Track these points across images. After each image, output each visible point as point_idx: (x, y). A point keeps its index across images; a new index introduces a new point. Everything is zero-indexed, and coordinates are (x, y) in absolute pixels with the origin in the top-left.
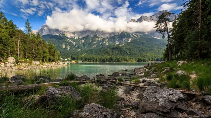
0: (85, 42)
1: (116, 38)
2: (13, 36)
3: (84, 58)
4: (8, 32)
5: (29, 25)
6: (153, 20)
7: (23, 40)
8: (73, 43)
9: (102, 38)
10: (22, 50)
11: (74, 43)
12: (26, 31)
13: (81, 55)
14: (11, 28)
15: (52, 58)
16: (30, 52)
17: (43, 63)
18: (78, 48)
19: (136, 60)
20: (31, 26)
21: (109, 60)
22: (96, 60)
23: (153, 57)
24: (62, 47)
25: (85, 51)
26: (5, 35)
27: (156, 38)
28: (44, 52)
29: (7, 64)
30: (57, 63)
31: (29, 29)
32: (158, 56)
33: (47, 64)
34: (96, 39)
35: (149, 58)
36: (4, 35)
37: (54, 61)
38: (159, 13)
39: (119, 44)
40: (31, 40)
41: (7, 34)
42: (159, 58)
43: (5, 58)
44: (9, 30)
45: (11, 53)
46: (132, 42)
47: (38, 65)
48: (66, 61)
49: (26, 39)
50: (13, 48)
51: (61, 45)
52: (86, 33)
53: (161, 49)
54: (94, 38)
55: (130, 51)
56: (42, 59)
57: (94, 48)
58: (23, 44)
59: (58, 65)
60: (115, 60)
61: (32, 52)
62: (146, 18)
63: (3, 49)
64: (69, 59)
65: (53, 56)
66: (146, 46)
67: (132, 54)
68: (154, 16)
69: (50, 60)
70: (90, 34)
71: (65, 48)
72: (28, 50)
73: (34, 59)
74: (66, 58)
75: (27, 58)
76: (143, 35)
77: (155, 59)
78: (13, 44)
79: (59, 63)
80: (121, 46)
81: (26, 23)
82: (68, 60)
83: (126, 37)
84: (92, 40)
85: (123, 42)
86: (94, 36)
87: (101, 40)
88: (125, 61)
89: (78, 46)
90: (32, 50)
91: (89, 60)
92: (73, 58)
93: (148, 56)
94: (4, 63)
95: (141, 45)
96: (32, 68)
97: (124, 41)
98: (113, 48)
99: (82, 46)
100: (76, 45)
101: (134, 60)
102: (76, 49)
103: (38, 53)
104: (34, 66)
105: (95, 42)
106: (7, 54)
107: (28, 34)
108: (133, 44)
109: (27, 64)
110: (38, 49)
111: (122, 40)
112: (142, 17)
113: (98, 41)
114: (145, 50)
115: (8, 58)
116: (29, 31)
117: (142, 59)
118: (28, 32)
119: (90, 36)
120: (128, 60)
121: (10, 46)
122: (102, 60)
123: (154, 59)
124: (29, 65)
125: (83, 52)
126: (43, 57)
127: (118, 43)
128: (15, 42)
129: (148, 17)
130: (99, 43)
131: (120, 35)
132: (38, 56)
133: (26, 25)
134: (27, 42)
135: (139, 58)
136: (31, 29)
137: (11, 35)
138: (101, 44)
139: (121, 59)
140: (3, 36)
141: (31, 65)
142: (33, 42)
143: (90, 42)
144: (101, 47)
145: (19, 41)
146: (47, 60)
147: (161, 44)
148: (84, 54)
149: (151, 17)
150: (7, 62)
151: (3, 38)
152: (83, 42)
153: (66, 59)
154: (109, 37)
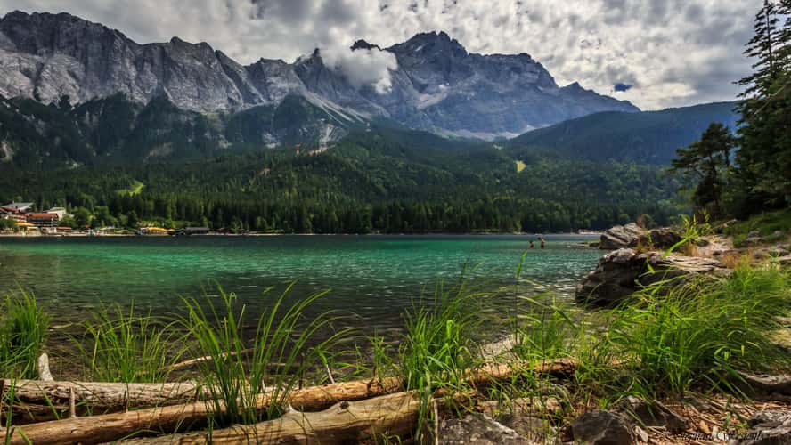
0: (103, 126)
1: (266, 120)
8: (32, 126)
11: (42, 127)
18: (65, 155)
84: (141, 120)
86: (153, 102)
87: (188, 122)
89: (62, 143)
99: (88, 146)
100: (50, 136)
102: (57, 155)
105: (161, 128)
113: (176, 125)
119: (132, 98)
127: (273, 141)
130: (179, 135)
131: (278, 107)
138: (190, 140)
152: (91, 127)
154: (227, 113)
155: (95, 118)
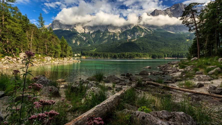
0: (95, 37)
1: (128, 33)
2: (26, 30)
3: (94, 53)
4: (21, 26)
5: (42, 19)
6: (167, 13)
7: (35, 35)
8: (83, 38)
9: (113, 32)
10: (35, 45)
11: (85, 38)
12: (39, 26)
13: (91, 51)
14: (25, 22)
15: (64, 53)
16: (42, 47)
17: (55, 59)
18: (88, 43)
19: (150, 56)
20: (44, 21)
21: (121, 56)
22: (107, 56)
23: (168, 53)
24: (72, 42)
25: (95, 47)
26: (19, 30)
27: (171, 32)
28: (56, 47)
29: (19, 59)
30: (68, 59)
31: (42, 24)
32: (174, 51)
33: (59, 60)
34: (107, 33)
35: (164, 54)
36: (17, 29)
37: (66, 57)
38: (174, 6)
39: (132, 39)
40: (43, 35)
41: (21, 28)
42: (175, 54)
43: (17, 54)
44: (23, 24)
45: (24, 49)
46: (145, 37)
47: (50, 61)
48: (76, 57)
49: (39, 33)
50: (26, 43)
51: (71, 40)
52: (97, 28)
53: (177, 44)
54: (105, 33)
55: (143, 47)
56: (54, 54)
57: (105, 43)
58: (35, 39)
59: (70, 61)
60: (128, 56)
61: (45, 47)
62: (160, 11)
63: (16, 44)
64: (79, 54)
65: (65, 51)
66: (161, 41)
67: (146, 50)
68: (169, 9)
69: (61, 56)
70: (101, 29)
71: (74, 43)
72: (40, 45)
73: (46, 54)
74: (76, 53)
75: (39, 54)
76: (157, 29)
77: (171, 55)
78: (26, 39)
79: (70, 59)
80: (133, 41)
81: (39, 17)
82: (78, 56)
83: (138, 32)
84: (103, 35)
85: (135, 37)
86: (105, 31)
87: (112, 35)
88: (138, 57)
89: (88, 41)
90: (44, 45)
91: (99, 56)
92: (84, 53)
93: (163, 52)
94: (16, 58)
95: (155, 40)
96: (44, 64)
97: (137, 36)
98: (125, 43)
99: (92, 41)
100: (86, 40)
101: (148, 56)
102: (86, 44)
103: (50, 48)
104: (46, 62)
105: (106, 36)
106: (19, 49)
107: (41, 29)
108: (146, 39)
109: (39, 60)
110: (50, 44)
111: (135, 35)
112: (156, 11)
113: (109, 36)
114: (159, 45)
115: (20, 54)
116: (41, 25)
117: (157, 55)
118: (41, 27)
119: (101, 31)
120: (141, 55)
121: (23, 41)
122: (113, 56)
123: (169, 55)
124: (41, 61)
125: (93, 48)
126: (55, 53)
127: (130, 38)
128: (28, 37)
129: (162, 11)
130: (110, 38)
131: (132, 29)
132: (50, 52)
133: (39, 20)
134: (40, 37)
135: (153, 54)
136: (43, 23)
137: (24, 30)
138: (112, 39)
139: (133, 55)
140: (17, 31)
141: (42, 61)
142: (45, 36)
143: (101, 37)
144: (112, 42)
145: (32, 36)
146: (58, 56)
147: (176, 39)
148: (95, 49)
149: (165, 10)
150: (19, 58)
151: (17, 33)
152: (93, 37)
153: (76, 55)
154: (120, 32)
155: (94, 36)
